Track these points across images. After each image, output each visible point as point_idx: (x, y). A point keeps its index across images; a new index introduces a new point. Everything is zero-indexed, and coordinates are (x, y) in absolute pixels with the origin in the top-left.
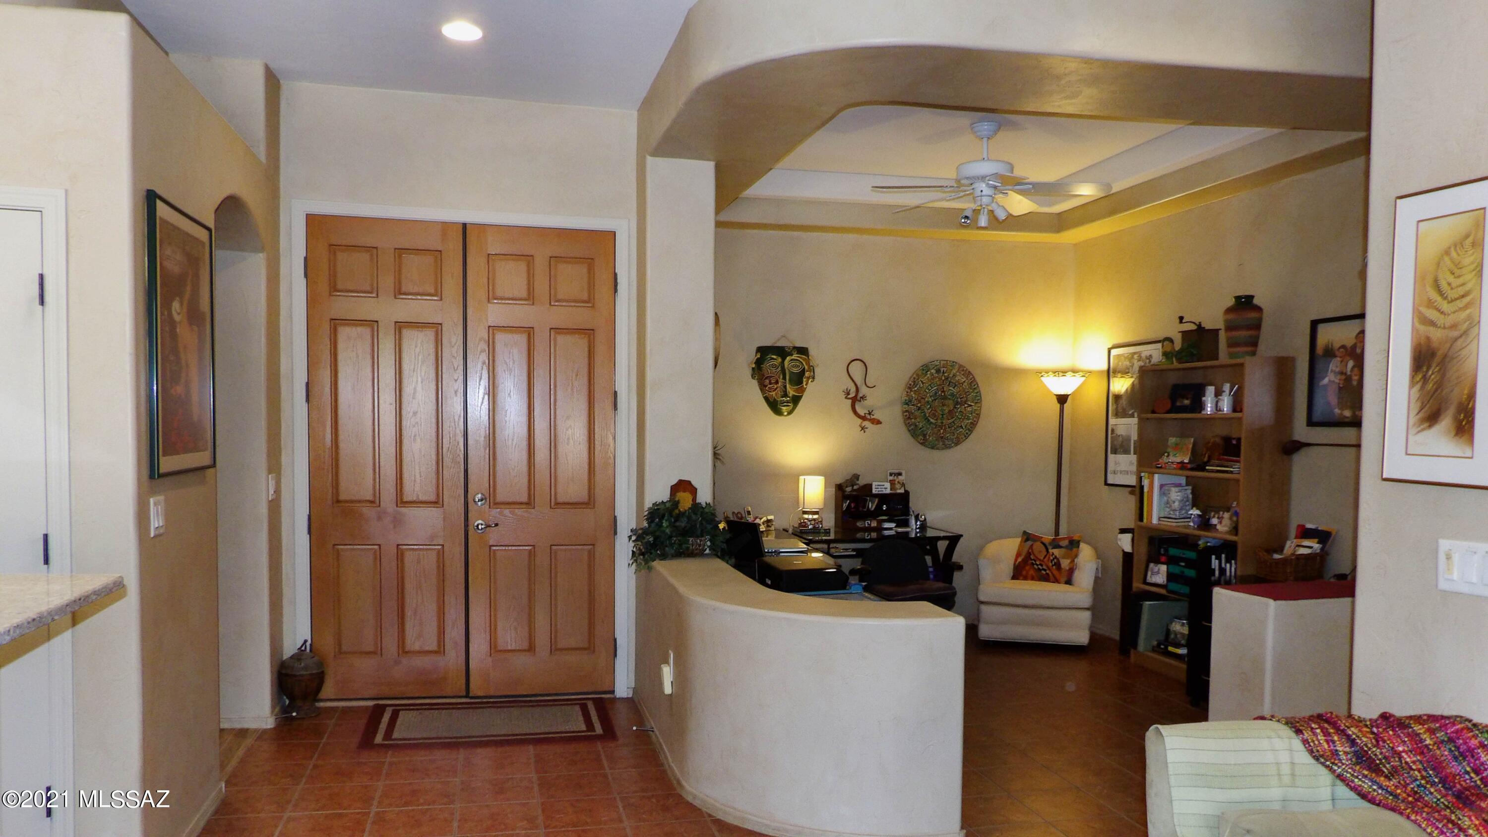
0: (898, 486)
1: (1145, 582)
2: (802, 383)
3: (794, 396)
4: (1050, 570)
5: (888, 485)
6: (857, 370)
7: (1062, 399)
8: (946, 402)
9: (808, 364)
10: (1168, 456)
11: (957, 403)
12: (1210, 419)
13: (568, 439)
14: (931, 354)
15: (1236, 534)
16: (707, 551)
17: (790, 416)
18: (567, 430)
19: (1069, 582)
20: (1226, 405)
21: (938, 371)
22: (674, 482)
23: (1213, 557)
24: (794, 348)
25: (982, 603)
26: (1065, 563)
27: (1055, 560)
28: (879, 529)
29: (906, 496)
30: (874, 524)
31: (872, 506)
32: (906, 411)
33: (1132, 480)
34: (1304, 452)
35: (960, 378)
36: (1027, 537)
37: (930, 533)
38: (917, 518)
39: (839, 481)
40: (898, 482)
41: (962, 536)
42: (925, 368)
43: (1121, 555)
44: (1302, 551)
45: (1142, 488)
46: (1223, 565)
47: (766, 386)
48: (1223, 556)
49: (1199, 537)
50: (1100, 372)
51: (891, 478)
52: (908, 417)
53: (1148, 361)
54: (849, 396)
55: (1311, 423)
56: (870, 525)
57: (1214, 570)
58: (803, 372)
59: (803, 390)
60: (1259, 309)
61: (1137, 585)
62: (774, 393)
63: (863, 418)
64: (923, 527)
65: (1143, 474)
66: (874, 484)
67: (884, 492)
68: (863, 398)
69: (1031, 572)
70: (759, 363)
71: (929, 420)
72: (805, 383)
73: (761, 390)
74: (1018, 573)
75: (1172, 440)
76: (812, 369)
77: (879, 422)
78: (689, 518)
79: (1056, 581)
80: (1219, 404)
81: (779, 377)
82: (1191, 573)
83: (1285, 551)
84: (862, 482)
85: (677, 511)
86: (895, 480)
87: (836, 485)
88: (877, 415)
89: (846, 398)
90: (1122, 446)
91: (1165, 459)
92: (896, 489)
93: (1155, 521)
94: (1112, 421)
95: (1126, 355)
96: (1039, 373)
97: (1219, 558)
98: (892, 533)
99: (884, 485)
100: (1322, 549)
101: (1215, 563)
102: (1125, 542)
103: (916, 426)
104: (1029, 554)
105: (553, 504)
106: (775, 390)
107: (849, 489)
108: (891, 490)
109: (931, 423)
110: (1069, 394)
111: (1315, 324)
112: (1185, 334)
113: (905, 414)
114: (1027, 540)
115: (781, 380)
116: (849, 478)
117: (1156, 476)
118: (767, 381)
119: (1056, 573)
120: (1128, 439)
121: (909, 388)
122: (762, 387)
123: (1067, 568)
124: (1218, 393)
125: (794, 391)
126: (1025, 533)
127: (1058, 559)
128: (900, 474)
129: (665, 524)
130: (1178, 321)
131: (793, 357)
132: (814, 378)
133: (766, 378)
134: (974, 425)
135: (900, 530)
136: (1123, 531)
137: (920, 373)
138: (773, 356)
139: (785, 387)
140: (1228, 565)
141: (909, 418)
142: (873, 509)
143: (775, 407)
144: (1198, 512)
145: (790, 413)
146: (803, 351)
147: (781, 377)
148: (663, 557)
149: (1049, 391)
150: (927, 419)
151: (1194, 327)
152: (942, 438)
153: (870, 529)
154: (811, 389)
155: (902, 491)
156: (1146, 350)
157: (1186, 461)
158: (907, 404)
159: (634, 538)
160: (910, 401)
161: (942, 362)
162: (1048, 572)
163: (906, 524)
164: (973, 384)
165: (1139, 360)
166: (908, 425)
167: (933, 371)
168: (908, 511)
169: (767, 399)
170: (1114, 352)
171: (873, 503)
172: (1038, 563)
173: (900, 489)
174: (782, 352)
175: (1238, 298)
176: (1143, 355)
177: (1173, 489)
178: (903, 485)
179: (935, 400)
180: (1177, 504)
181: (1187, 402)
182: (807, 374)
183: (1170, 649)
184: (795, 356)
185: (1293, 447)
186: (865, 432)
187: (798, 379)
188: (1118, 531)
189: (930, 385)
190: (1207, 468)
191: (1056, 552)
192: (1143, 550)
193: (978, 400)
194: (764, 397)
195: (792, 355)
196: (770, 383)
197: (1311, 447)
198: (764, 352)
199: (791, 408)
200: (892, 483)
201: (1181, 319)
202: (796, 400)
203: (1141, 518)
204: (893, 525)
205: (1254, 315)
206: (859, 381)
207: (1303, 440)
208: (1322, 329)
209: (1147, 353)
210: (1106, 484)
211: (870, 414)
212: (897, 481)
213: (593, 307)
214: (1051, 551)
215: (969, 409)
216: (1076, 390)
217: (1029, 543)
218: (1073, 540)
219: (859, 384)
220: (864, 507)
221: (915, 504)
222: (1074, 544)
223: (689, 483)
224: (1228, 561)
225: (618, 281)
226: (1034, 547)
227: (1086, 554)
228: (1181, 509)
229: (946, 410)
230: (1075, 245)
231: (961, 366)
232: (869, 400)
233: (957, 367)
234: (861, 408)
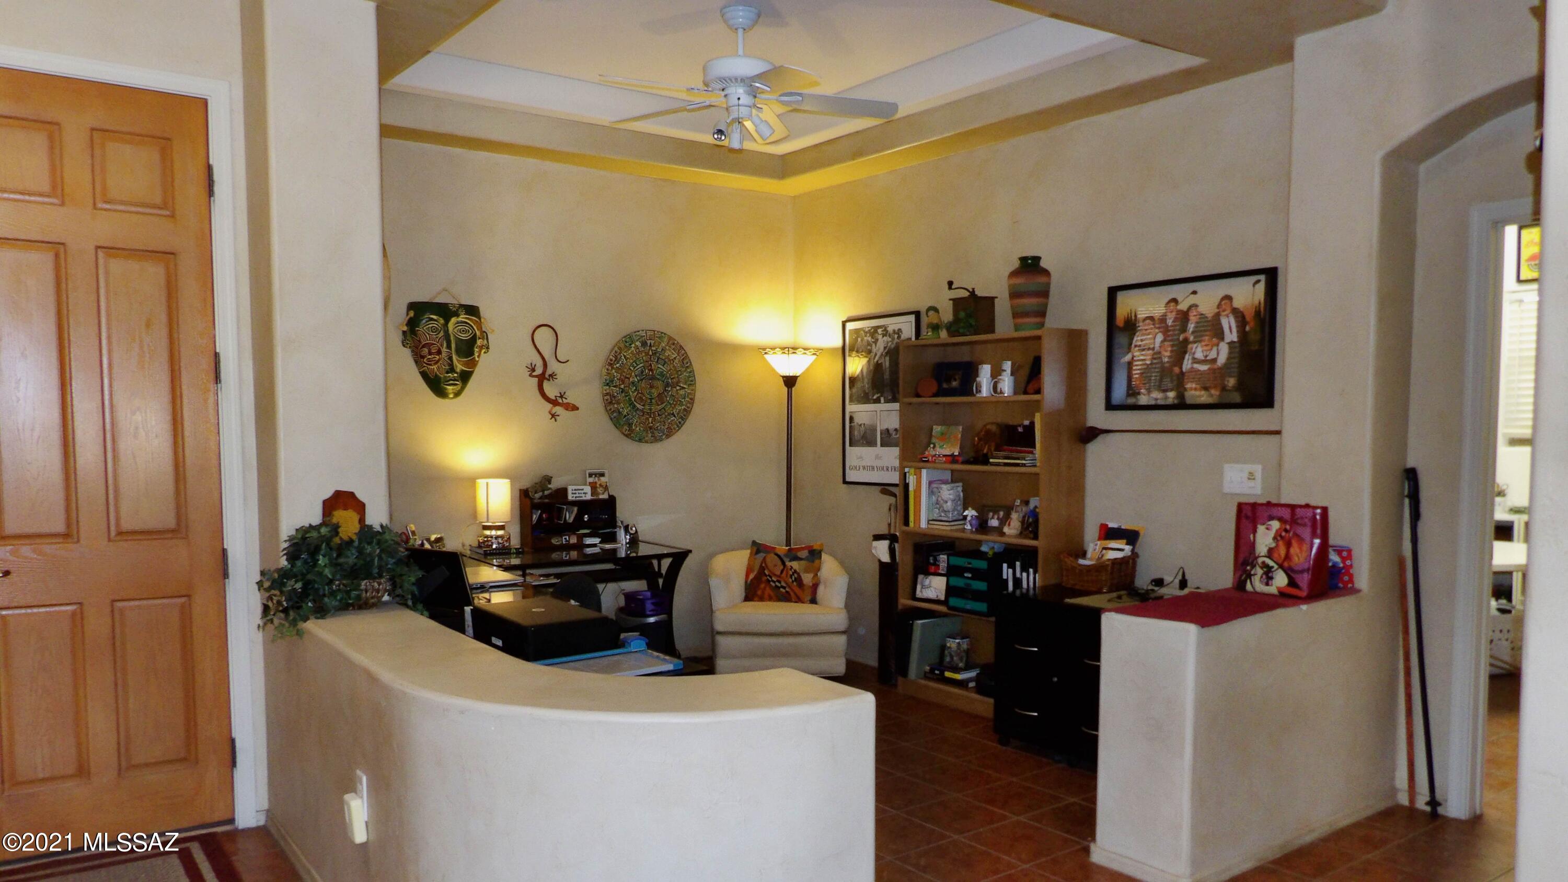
0: (600, 490)
1: (914, 598)
2: (472, 354)
3: (462, 371)
4: (789, 587)
5: (588, 489)
6: (544, 339)
7: (790, 382)
8: (656, 383)
9: (480, 328)
10: (934, 448)
11: (667, 385)
12: (985, 403)
13: (137, 428)
14: (635, 322)
15: (1036, 537)
16: (386, 598)
17: (459, 398)
18: (133, 413)
19: (814, 601)
20: (1007, 385)
21: (644, 344)
22: (328, 494)
23: (1005, 566)
24: (461, 306)
25: (719, 633)
26: (807, 578)
27: (796, 575)
28: (580, 546)
29: (611, 503)
30: (574, 540)
31: (570, 516)
32: (607, 394)
33: (894, 478)
34: (1100, 438)
35: (671, 353)
36: (758, 548)
37: (644, 550)
38: (626, 528)
39: (526, 484)
40: (601, 485)
41: (690, 551)
42: (628, 340)
43: (876, 567)
44: (1112, 555)
45: (906, 486)
46: (1018, 575)
47: (423, 357)
48: (1018, 564)
49: (980, 542)
50: (833, 350)
51: (591, 480)
52: (609, 401)
53: (896, 336)
54: (534, 374)
55: (1110, 406)
56: (569, 541)
57: (1007, 581)
58: (474, 339)
59: (473, 364)
60: (1046, 273)
61: (904, 602)
62: (435, 367)
63: (554, 403)
64: (634, 542)
65: (906, 470)
66: (570, 489)
67: (584, 498)
68: (552, 376)
69: (768, 591)
70: (412, 324)
71: (635, 406)
72: (476, 354)
73: (416, 362)
74: (752, 593)
75: (937, 429)
76: (484, 335)
77: (575, 408)
78: (360, 551)
79: (799, 600)
80: (1000, 386)
81: (442, 345)
82: (981, 586)
83: (1089, 555)
84: (555, 485)
85: (337, 540)
86: (596, 483)
87: (520, 490)
88: (571, 399)
89: (531, 375)
90: (864, 437)
91: (931, 451)
92: (598, 494)
93: (923, 525)
94: (850, 408)
95: (867, 330)
96: (763, 350)
97: (1012, 566)
98: (596, 550)
99: (582, 490)
100: (1133, 551)
101: (1007, 572)
102: (882, 550)
103: (619, 412)
104: (762, 569)
105: (113, 534)
106: (437, 362)
107: (537, 496)
109: (638, 409)
110: (798, 375)
111: (1113, 292)
112: (956, 302)
113: (606, 398)
114: (758, 552)
115: (444, 350)
116: (537, 481)
117: (924, 472)
118: (426, 350)
119: (797, 590)
120: (873, 429)
121: (610, 365)
122: (418, 358)
123: (811, 584)
124: (996, 373)
125: (462, 365)
126: (754, 543)
127: (798, 574)
128: (602, 475)
129: (322, 561)
130: (947, 286)
131: (460, 319)
132: (488, 348)
133: (424, 346)
134: (688, 411)
135: (608, 546)
136: (878, 537)
137: (622, 345)
138: (432, 316)
139: (451, 358)
140: (1025, 575)
141: (611, 403)
142: (571, 520)
143: (436, 386)
144: (974, 513)
145: (457, 394)
146: (472, 310)
147: (445, 345)
148: (321, 612)
149: (773, 370)
150: (631, 404)
151: (966, 294)
152: (651, 428)
153: (568, 547)
154: (485, 362)
155: (605, 496)
156: (893, 324)
157: (956, 453)
158: (608, 384)
159: (267, 584)
160: (612, 381)
161: (649, 333)
162: (787, 589)
163: (612, 538)
164: (686, 361)
165: (884, 335)
166: (609, 412)
167: (638, 343)
168: (615, 522)
169: (424, 375)
170: (850, 326)
171: (571, 513)
172: (774, 579)
173: (603, 494)
174: (445, 311)
175: (1023, 260)
176: (890, 329)
177: (944, 487)
178: (606, 488)
179: (642, 380)
180: (949, 504)
181: (955, 384)
182: (479, 342)
183: (948, 674)
184: (463, 317)
185: (1091, 434)
186: (556, 420)
187: (468, 348)
188: (872, 538)
189: (635, 362)
190: (991, 460)
191: (795, 565)
192: (905, 560)
193: (691, 381)
194: (420, 372)
195: (458, 316)
196: (430, 353)
197: (1111, 435)
198: (418, 310)
199: (458, 387)
200: (594, 487)
201: (950, 284)
202: (465, 377)
203: (906, 523)
204: (596, 540)
205: (1042, 279)
206: (547, 354)
207: (1100, 425)
208: (1121, 297)
209: (896, 327)
210: (845, 482)
211: (561, 397)
212: (599, 483)
213: (173, 216)
214: (788, 564)
215: (682, 392)
216: (808, 370)
217: (762, 555)
218: (814, 550)
219: (546, 357)
220: (559, 518)
221: (623, 513)
222: (815, 554)
223: (352, 495)
224: (1024, 569)
225: (216, 177)
226: (768, 560)
227: (829, 567)
228: (954, 510)
229: (655, 393)
230: (795, 197)
231: (670, 338)
232: (560, 378)
233: (666, 340)
234: (551, 390)
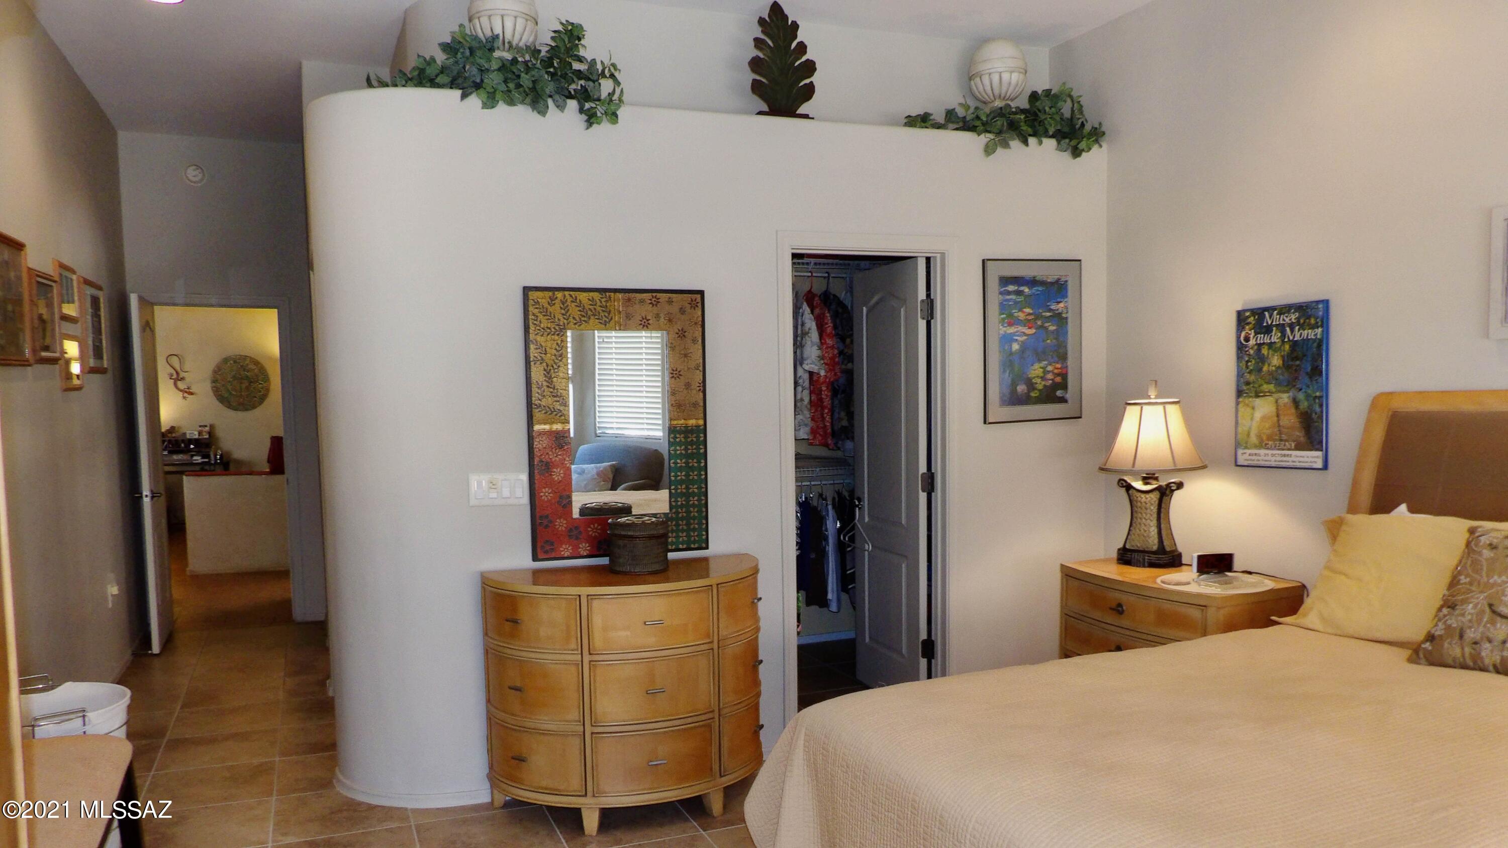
0: (206, 434)
5: (196, 433)
6: (174, 361)
8: (244, 381)
11: (251, 382)
14: (233, 350)
21: (235, 362)
28: (189, 460)
29: (210, 439)
30: (185, 457)
31: (184, 446)
32: (214, 387)
35: (252, 366)
38: (217, 452)
40: (206, 431)
42: (226, 360)
51: (200, 429)
52: (216, 390)
54: (173, 377)
63: (182, 392)
66: (188, 433)
67: (194, 437)
68: (182, 379)
71: (232, 392)
77: (195, 394)
84: (181, 431)
88: (192, 390)
89: (171, 379)
92: (203, 435)
98: (199, 462)
99: (194, 433)
103: (222, 396)
107: (170, 435)
108: (199, 436)
109: (234, 394)
116: (169, 428)
121: (216, 373)
128: (206, 426)
134: (265, 396)
135: (203, 460)
137: (223, 363)
150: (230, 391)
152: (244, 404)
155: (209, 437)
158: (214, 382)
160: (217, 380)
161: (237, 357)
163: (209, 456)
164: (263, 370)
166: (216, 396)
167: (232, 362)
168: (212, 449)
171: (186, 444)
179: (235, 380)
186: (184, 400)
189: (230, 371)
193: (265, 380)
200: (201, 431)
204: (199, 457)
206: (179, 368)
211: (188, 389)
212: (204, 430)
215: (260, 386)
219: (178, 370)
220: (178, 446)
229: (243, 386)
231: (253, 359)
232: (188, 380)
233: (248, 359)
234: (181, 385)
